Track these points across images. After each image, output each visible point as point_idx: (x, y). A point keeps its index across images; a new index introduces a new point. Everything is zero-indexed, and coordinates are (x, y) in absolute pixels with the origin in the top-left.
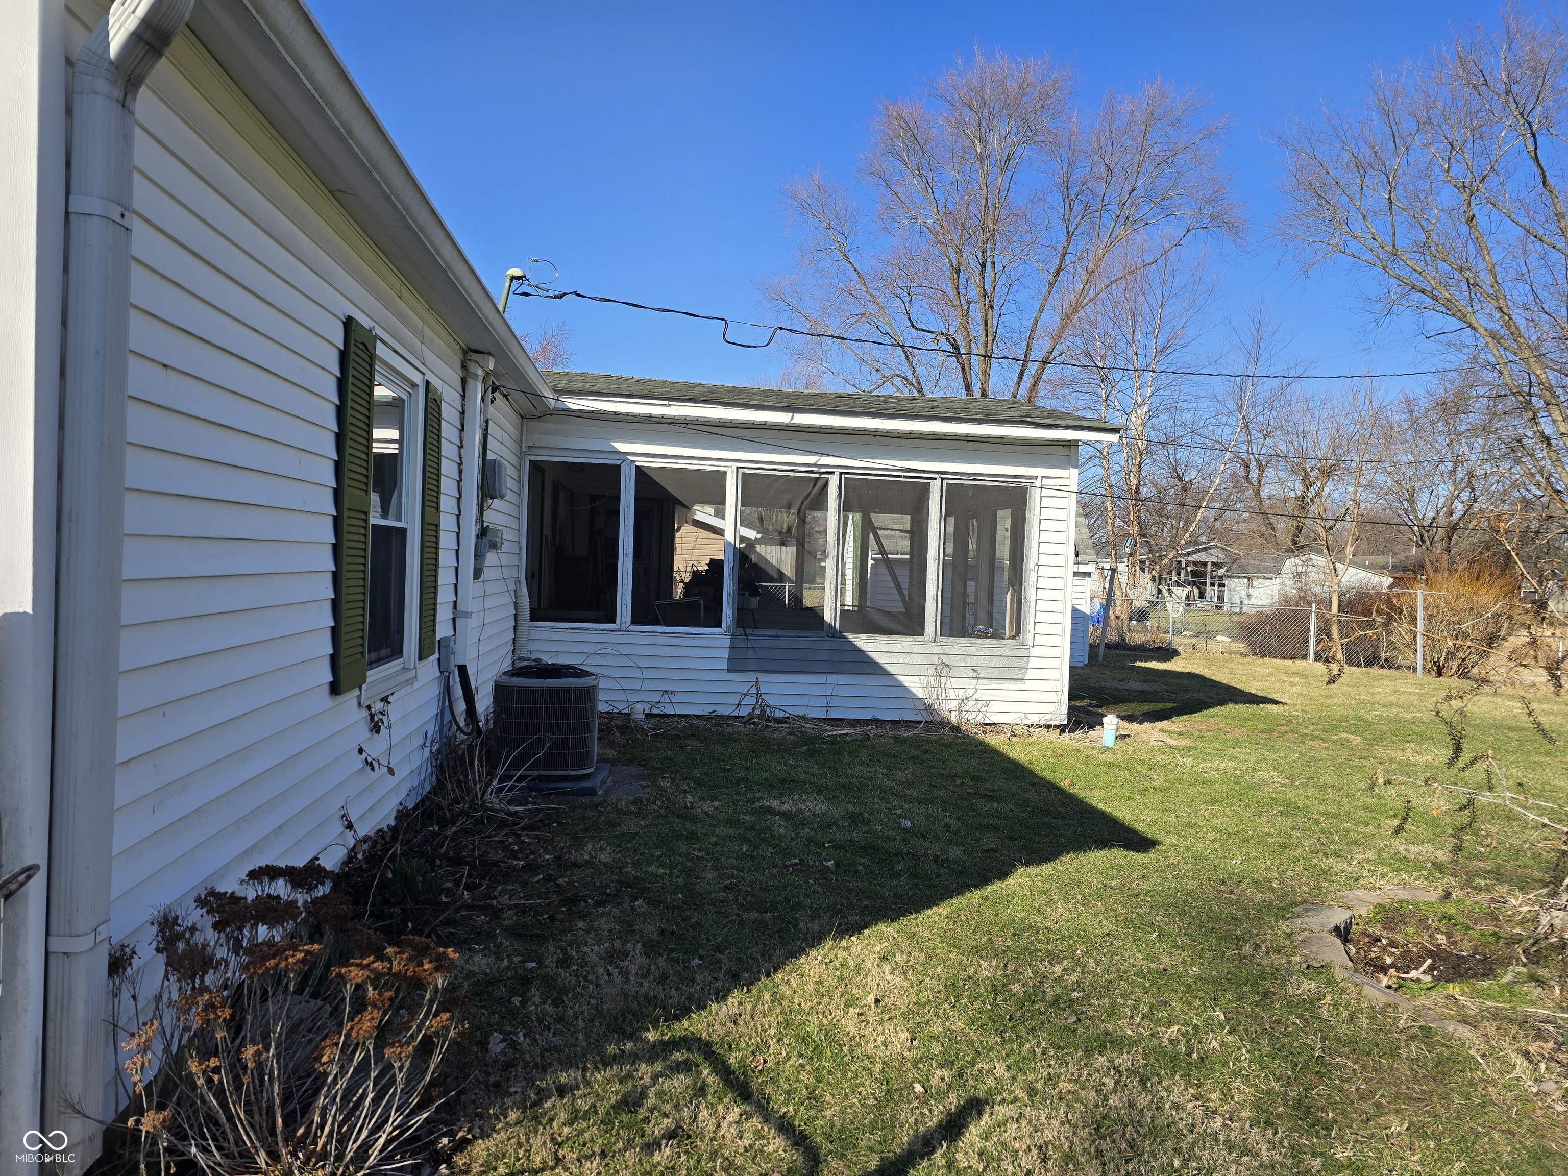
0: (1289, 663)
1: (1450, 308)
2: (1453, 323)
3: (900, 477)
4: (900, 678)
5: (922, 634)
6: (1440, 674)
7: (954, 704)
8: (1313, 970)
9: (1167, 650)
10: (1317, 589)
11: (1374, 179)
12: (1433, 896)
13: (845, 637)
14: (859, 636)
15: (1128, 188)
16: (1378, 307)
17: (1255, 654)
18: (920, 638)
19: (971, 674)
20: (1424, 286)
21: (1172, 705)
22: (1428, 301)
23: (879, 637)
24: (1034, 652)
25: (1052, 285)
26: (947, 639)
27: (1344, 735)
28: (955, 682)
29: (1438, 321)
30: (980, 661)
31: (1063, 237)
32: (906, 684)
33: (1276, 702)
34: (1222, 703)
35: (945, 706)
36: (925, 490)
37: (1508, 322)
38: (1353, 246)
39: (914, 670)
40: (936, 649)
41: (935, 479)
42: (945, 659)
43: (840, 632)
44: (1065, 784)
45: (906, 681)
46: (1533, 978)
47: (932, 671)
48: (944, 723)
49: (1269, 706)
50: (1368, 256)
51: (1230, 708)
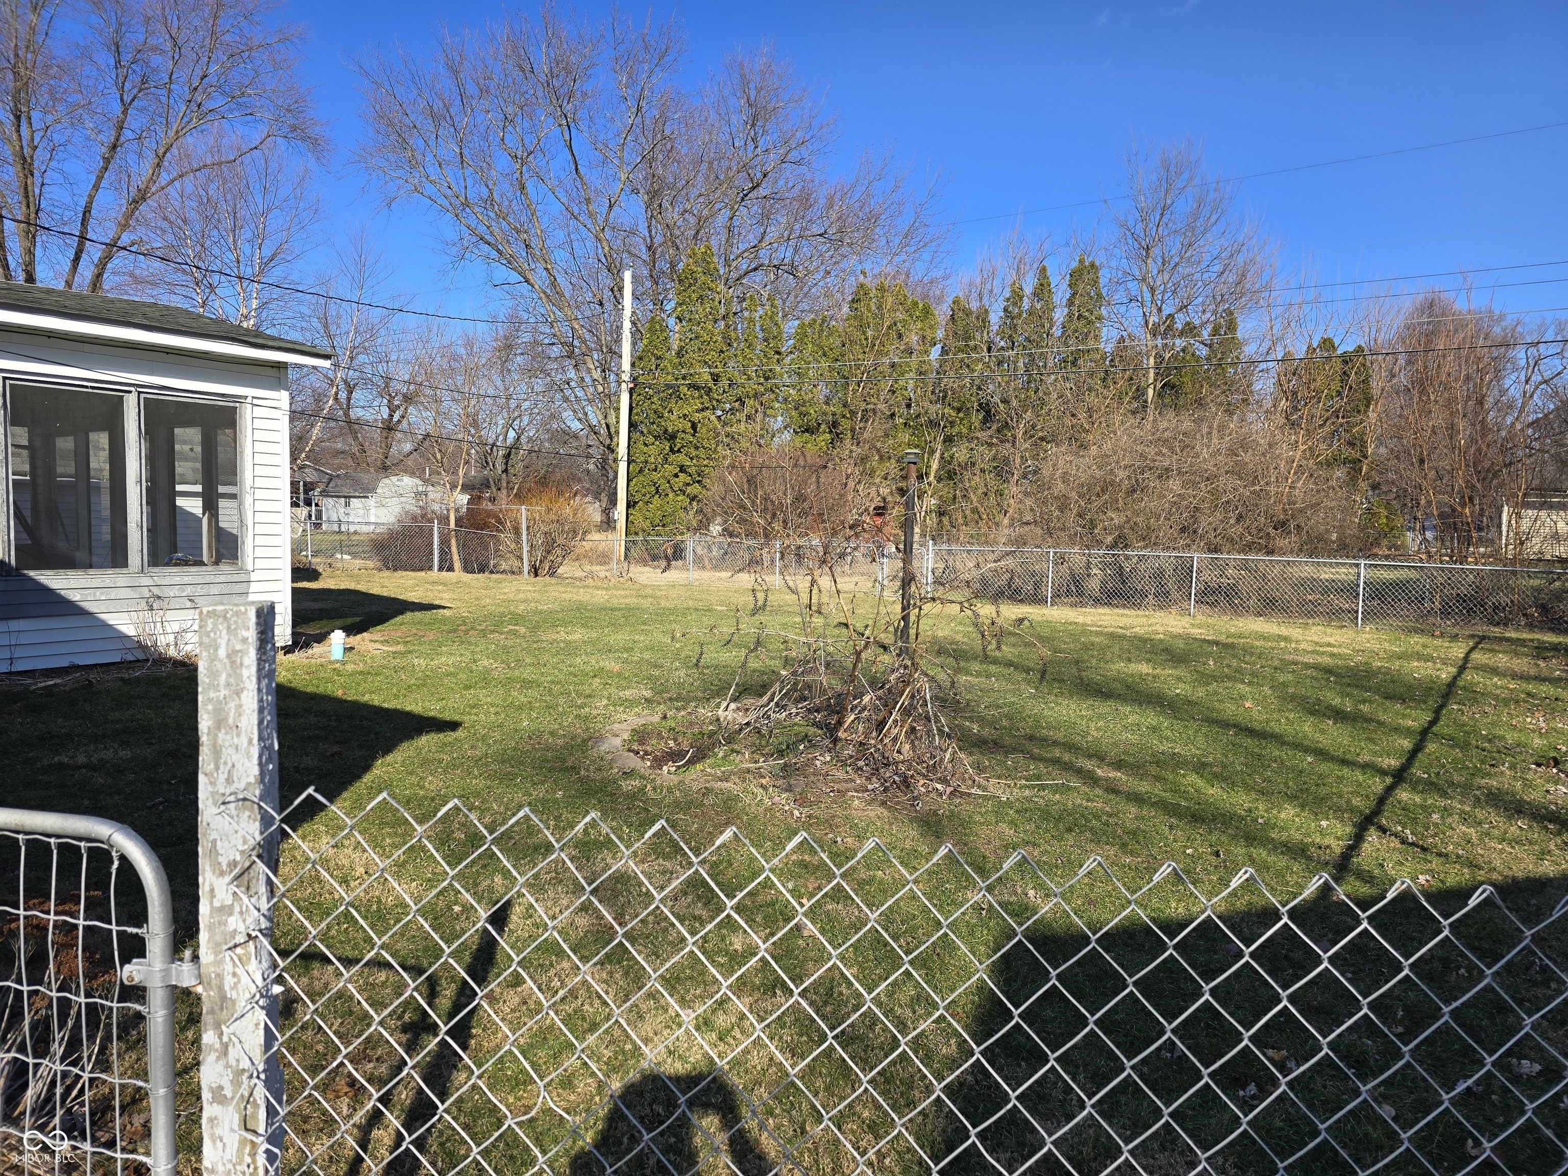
0: (423, 574)
1: (510, 262)
2: (515, 277)
3: (86, 387)
4: (102, 616)
5: (126, 565)
6: (536, 575)
7: (171, 638)
8: (629, 774)
9: (307, 570)
10: (436, 507)
11: (446, 131)
12: (656, 718)
13: (24, 575)
14: (43, 572)
15: (199, 72)
16: (454, 250)
17: (388, 568)
18: (124, 571)
19: (189, 604)
20: (492, 241)
21: (359, 619)
22: (494, 254)
23: (71, 573)
24: (253, 576)
25: (107, 161)
26: (156, 569)
27: (511, 627)
28: (170, 615)
29: (502, 273)
30: (199, 590)
31: (118, 108)
32: (111, 622)
33: (444, 608)
34: (402, 613)
35: (162, 641)
36: (117, 404)
37: (554, 283)
38: (430, 189)
39: (118, 606)
40: (146, 581)
41: (130, 392)
42: (156, 591)
43: (17, 569)
44: (339, 693)
45: (111, 619)
46: (733, 751)
47: (143, 604)
48: (162, 661)
49: (441, 611)
50: (445, 203)
51: (409, 616)
